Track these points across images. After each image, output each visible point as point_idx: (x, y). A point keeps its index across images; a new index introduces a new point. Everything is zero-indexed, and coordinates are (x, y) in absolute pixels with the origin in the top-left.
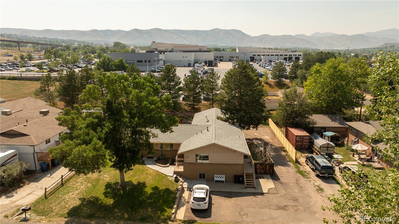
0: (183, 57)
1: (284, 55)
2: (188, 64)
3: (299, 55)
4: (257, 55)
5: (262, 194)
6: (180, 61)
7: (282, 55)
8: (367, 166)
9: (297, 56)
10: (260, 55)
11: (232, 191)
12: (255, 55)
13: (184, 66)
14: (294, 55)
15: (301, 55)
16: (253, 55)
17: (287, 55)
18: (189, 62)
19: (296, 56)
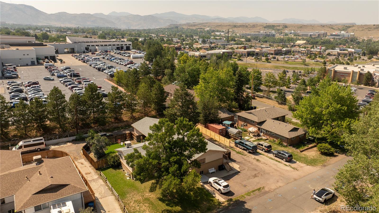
0: (24, 55)
1: (116, 45)
2: (31, 61)
3: (129, 45)
4: (91, 46)
5: (239, 172)
6: (20, 59)
7: (115, 45)
8: (261, 140)
9: (128, 45)
10: (94, 46)
11: (225, 176)
12: (89, 46)
13: (27, 65)
14: (125, 45)
15: (131, 45)
16: (87, 46)
17: (119, 45)
18: (33, 60)
19: (126, 46)
